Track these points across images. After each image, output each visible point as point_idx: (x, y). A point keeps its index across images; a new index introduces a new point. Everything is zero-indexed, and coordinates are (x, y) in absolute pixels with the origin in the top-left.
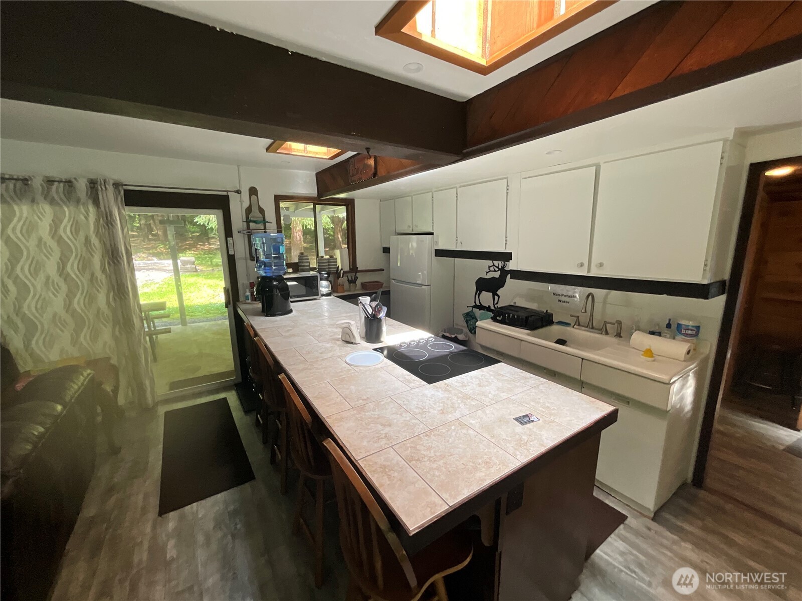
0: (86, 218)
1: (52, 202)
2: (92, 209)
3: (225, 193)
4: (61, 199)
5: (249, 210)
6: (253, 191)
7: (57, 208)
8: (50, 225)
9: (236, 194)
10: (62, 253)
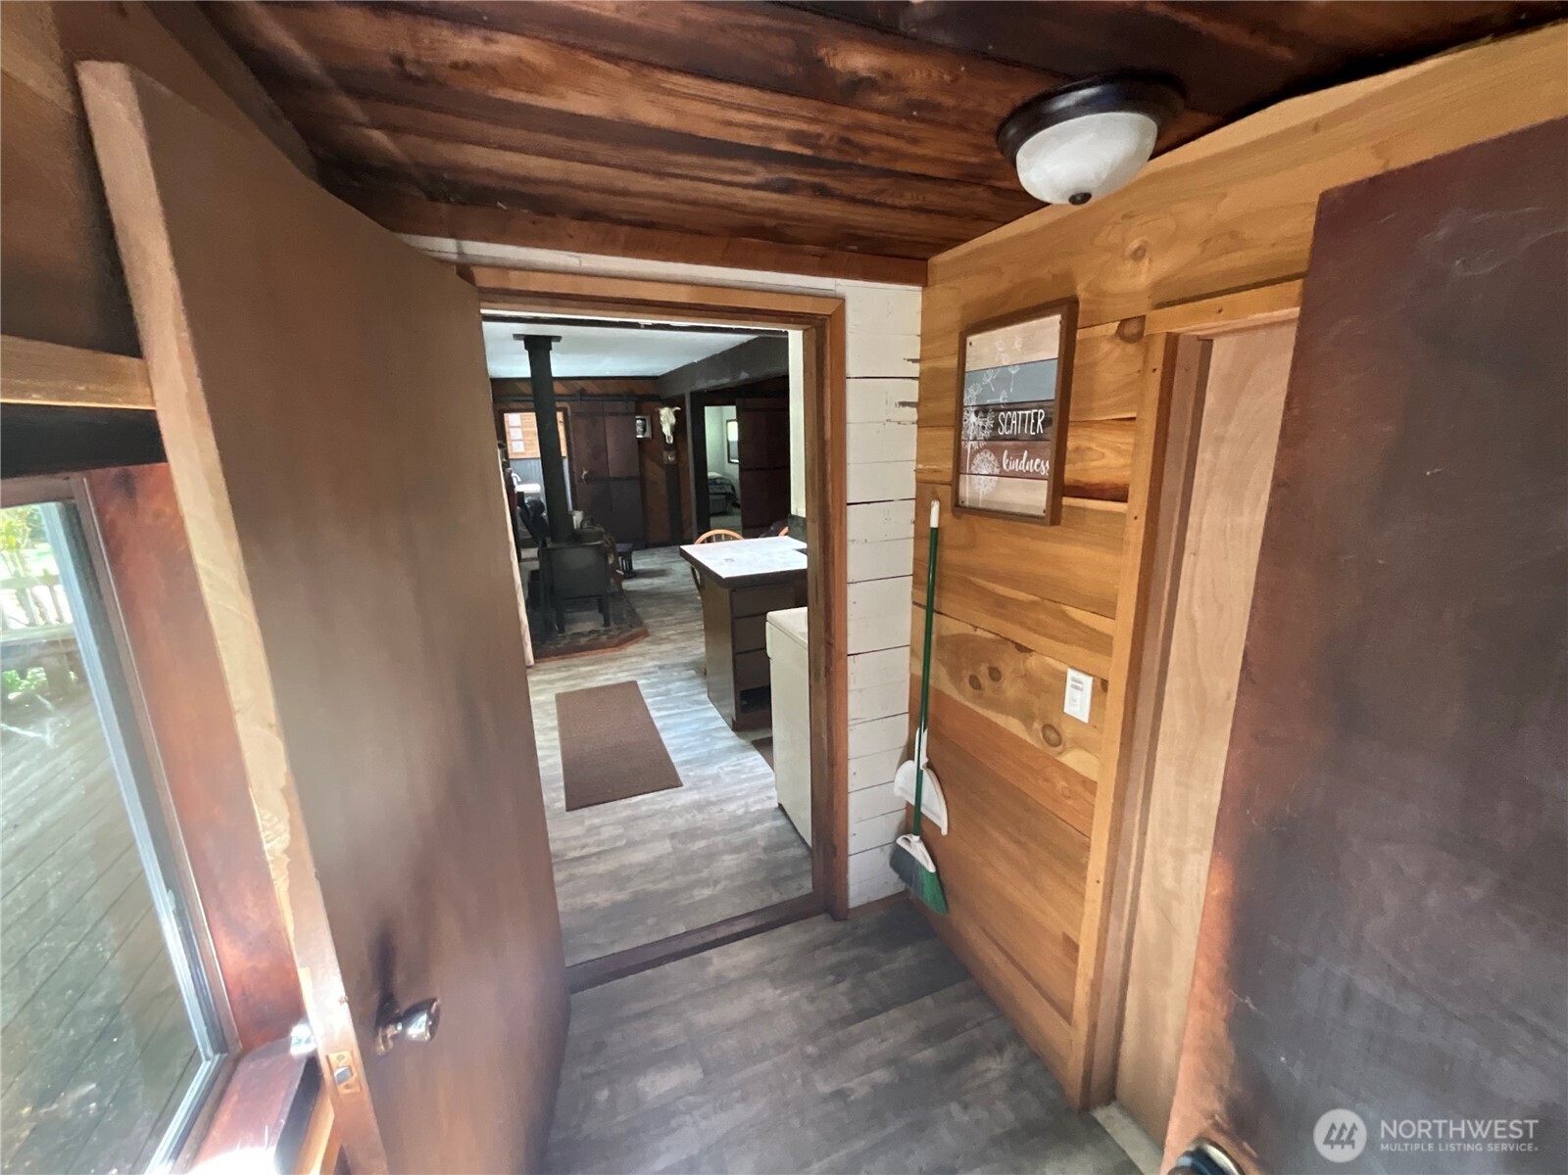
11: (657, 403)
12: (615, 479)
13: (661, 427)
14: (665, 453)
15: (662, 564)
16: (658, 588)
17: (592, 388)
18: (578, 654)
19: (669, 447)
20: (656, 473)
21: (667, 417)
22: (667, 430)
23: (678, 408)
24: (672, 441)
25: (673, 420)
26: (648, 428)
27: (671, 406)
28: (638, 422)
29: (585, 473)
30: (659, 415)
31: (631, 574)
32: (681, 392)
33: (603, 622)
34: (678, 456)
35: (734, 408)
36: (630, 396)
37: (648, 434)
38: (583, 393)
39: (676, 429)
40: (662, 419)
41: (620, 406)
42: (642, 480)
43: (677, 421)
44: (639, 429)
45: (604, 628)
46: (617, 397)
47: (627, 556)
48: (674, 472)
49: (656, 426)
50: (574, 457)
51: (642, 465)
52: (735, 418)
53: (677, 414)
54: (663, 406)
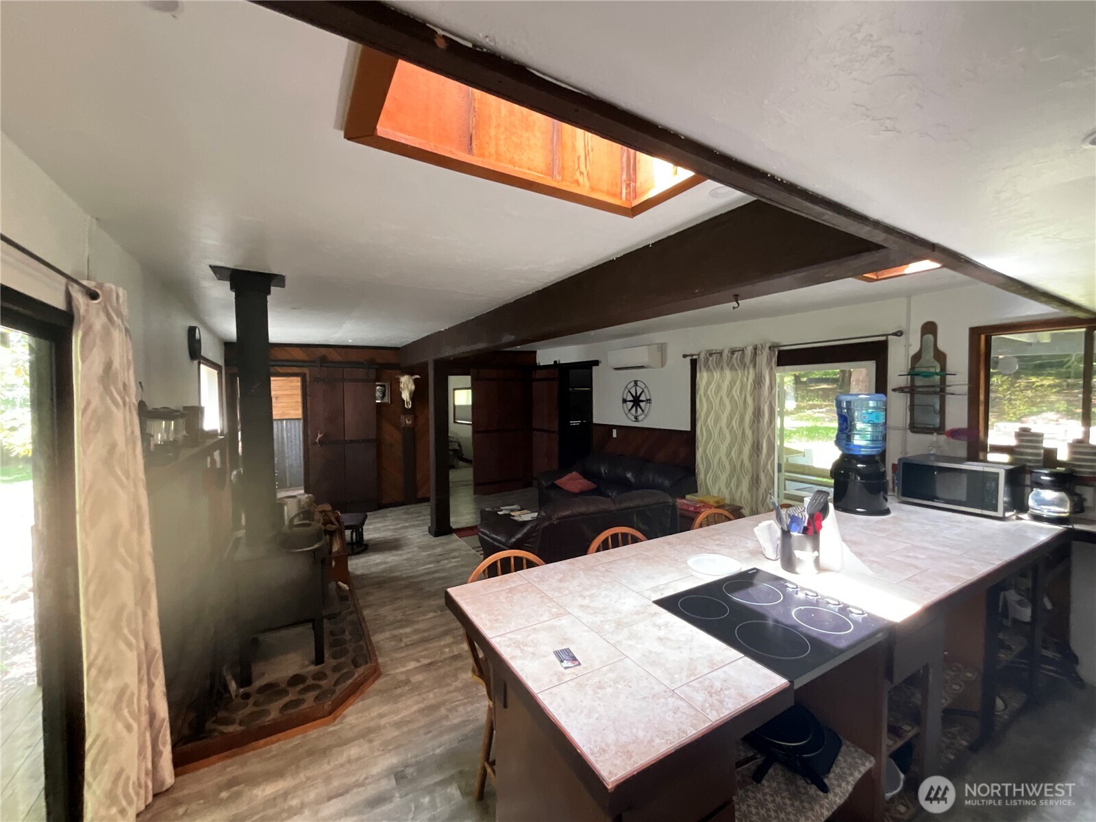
0: (747, 379)
1: (732, 368)
2: (751, 370)
3: (883, 338)
4: (738, 365)
5: (916, 358)
6: (930, 329)
7: (734, 373)
8: (728, 386)
9: (895, 337)
10: (732, 410)
11: (398, 372)
12: (351, 441)
13: (401, 393)
14: (402, 417)
15: (395, 530)
16: (391, 570)
17: (335, 356)
18: (262, 742)
19: (406, 411)
20: (392, 436)
21: (407, 386)
22: (406, 396)
23: (418, 376)
24: (410, 407)
25: (413, 387)
26: (388, 392)
27: (411, 374)
28: (378, 388)
29: (319, 436)
30: (399, 383)
31: (360, 547)
32: (423, 360)
33: (313, 655)
34: (415, 419)
35: (469, 377)
36: (371, 363)
37: (387, 400)
38: (323, 360)
39: (414, 396)
40: (402, 386)
41: (361, 373)
42: (378, 443)
43: (416, 389)
44: (378, 394)
45: (313, 668)
46: (356, 365)
47: (358, 529)
48: (412, 437)
49: (396, 393)
50: (309, 420)
51: (379, 428)
52: (470, 385)
53: (416, 381)
54: (403, 373)
